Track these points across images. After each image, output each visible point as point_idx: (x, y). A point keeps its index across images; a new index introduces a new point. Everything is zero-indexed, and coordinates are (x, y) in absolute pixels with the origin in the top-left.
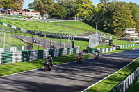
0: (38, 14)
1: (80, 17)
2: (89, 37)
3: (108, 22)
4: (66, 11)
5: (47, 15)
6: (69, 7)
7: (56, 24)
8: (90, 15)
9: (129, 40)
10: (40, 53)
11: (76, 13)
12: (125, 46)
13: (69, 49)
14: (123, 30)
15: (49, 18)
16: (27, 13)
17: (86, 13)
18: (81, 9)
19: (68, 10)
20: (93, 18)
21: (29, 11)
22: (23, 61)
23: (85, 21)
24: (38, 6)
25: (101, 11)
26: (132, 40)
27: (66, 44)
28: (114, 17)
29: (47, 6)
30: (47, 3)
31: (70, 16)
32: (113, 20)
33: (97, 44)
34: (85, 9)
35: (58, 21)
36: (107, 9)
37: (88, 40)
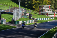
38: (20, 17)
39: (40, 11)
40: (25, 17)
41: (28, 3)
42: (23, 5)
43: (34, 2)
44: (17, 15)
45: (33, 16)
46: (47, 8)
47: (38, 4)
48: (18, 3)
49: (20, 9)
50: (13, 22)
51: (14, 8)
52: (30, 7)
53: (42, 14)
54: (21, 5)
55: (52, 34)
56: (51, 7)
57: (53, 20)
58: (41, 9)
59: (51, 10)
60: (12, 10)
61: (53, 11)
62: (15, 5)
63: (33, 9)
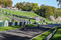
0: (18, 9)
2: (36, 18)
3: (44, 13)
5: (21, 9)
6: (29, 7)
7: (24, 13)
8: (37, 10)
9: (51, 20)
10: (16, 23)
11: (32, 9)
12: (49, 22)
13: (28, 22)
14: (49, 16)
15: (22, 10)
16: (14, 8)
17: (35, 9)
18: (34, 8)
19: (29, 8)
20: (38, 11)
21: (14, 7)
22: (9, 26)
23: (35, 12)
25: (41, 9)
26: (52, 20)
27: (27, 20)
30: (21, 5)
31: (30, 10)
32: (46, 12)
34: (35, 8)
35: (25, 12)
38: (39, 21)
39: (49, 19)
41: (43, 15)
43: (46, 14)
45: (46, 21)
46: (52, 17)
48: (38, 14)
49: (39, 17)
50: (35, 23)
52: (44, 16)
53: (50, 20)
54: (40, 15)
55: (54, 30)
56: (54, 17)
57: (55, 23)
58: (50, 17)
61: (55, 19)
63: (46, 17)
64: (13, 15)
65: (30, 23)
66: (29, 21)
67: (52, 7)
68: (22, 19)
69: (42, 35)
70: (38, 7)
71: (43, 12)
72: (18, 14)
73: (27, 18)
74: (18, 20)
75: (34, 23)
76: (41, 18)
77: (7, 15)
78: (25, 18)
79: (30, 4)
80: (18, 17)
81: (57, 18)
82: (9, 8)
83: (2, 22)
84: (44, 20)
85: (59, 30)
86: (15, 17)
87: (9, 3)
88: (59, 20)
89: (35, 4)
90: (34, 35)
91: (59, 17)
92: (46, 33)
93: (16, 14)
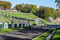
0: (17, 11)
1: (32, 12)
4: (27, 10)
5: (20, 11)
6: (28, 8)
8: (36, 12)
10: (16, 25)
11: (31, 11)
12: (48, 23)
13: (27, 24)
14: (48, 18)
16: (13, 10)
17: (34, 11)
18: (33, 9)
23: (34, 14)
24: (17, 8)
25: (40, 10)
26: (51, 21)
27: (26, 22)
28: (45, 13)
29: (20, 8)
30: (20, 7)
31: (29, 12)
32: (44, 14)
33: (38, 22)
36: (42, 10)
37: (34, 21)
39: (48, 20)
40: (40, 22)
41: (42, 16)
42: (40, 17)
43: (45, 15)
44: (37, 21)
45: (45, 22)
46: (51, 18)
47: (47, 16)
49: (38, 19)
51: (35, 18)
52: (43, 18)
53: (49, 21)
55: (53, 31)
57: (54, 24)
59: (53, 19)
60: (34, 19)
62: (36, 16)
64: (13, 17)
65: (29, 24)
66: (29, 23)
67: (51, 8)
68: (21, 20)
69: (41, 36)
70: (37, 9)
71: (42, 13)
72: (18, 16)
73: (26, 20)
74: (17, 22)
75: (33, 25)
76: (40, 19)
77: (7, 17)
78: (25, 20)
79: (29, 5)
80: (17, 18)
81: (56, 19)
82: (8, 10)
83: (2, 24)
84: (43, 22)
85: (58, 31)
86: (15, 19)
87: (9, 5)
88: (57, 21)
89: (34, 6)
90: (33, 36)
91: (58, 18)
92: (45, 34)
93: (15, 16)
